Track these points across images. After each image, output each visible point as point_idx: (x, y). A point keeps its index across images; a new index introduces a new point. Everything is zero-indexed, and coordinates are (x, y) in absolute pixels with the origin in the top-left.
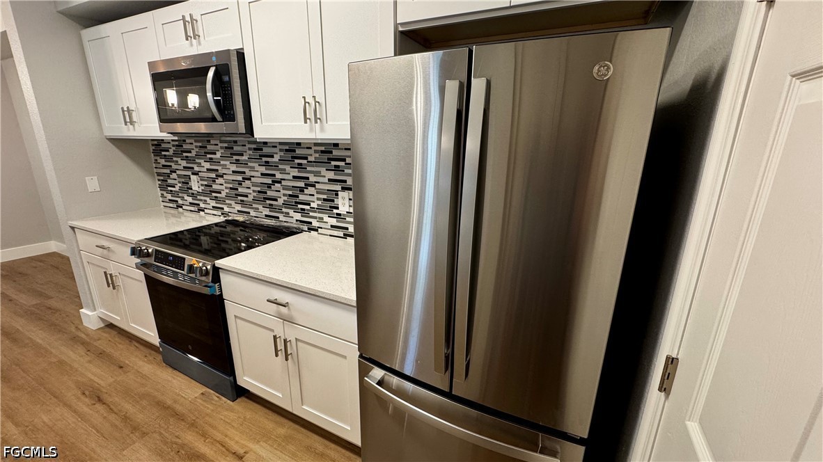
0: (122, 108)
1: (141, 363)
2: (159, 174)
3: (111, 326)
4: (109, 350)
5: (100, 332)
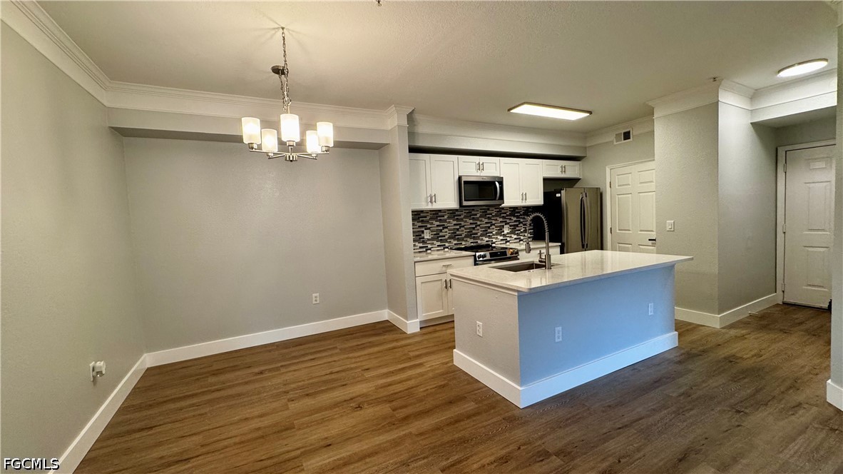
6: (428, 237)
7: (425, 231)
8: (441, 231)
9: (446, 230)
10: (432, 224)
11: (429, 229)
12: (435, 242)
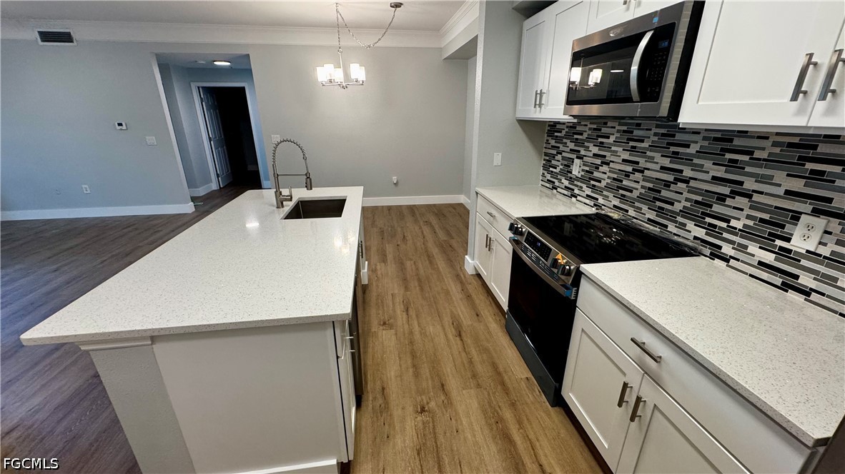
0: (537, 91)
1: (491, 319)
2: (546, 154)
3: (479, 276)
4: (474, 296)
5: (472, 277)
6: (577, 175)
7: (576, 160)
8: (597, 167)
11: (581, 157)
12: (584, 187)
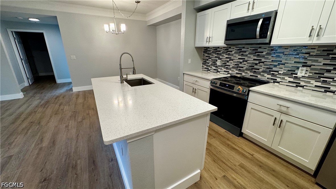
2: (203, 59)
6: (219, 65)
7: (218, 60)
8: (228, 61)
9: (231, 61)
10: (223, 56)
11: (220, 59)
12: (223, 68)
